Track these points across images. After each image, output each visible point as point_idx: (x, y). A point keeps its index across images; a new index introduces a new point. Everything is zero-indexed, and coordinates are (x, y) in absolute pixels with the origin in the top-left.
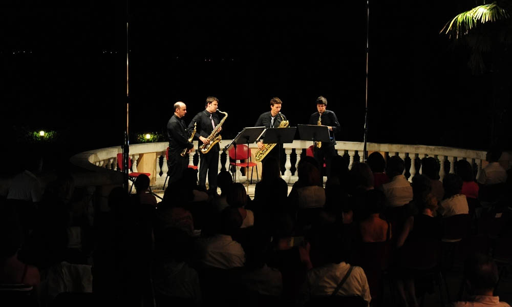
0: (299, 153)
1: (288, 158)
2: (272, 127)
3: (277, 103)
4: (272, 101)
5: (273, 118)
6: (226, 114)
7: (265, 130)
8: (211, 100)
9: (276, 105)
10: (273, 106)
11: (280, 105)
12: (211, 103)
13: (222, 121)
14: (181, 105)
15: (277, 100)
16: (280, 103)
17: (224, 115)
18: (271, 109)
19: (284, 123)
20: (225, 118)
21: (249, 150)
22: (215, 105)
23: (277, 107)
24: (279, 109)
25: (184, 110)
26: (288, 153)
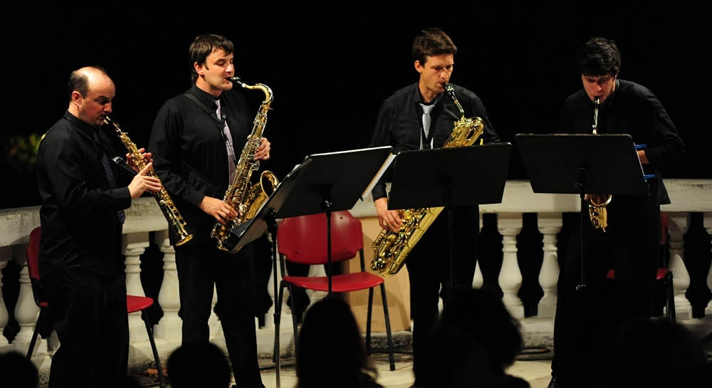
0: (548, 228)
1: (510, 249)
2: (427, 142)
3: (438, 52)
4: (417, 46)
5: (427, 109)
6: (267, 91)
7: (392, 157)
8: (204, 48)
9: (433, 61)
10: (422, 63)
11: (450, 60)
12: (202, 60)
13: (260, 121)
14: (94, 78)
15: (437, 39)
16: (447, 52)
17: (261, 95)
18: (416, 77)
19: (466, 130)
20: (266, 107)
21: (356, 226)
22: (221, 63)
23: (438, 68)
24: (446, 75)
25: (103, 100)
26: (509, 230)
